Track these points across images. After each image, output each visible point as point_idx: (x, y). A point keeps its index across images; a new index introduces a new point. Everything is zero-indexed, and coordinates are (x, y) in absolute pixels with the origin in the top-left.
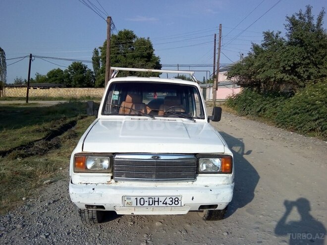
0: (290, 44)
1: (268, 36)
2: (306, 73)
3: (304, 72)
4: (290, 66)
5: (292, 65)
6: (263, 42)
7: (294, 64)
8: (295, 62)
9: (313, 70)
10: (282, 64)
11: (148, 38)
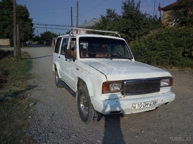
0: (124, 17)
1: (109, 11)
2: (133, 33)
3: (132, 32)
4: (126, 29)
5: (127, 29)
6: (107, 15)
7: (128, 28)
8: (129, 27)
9: (136, 32)
10: (122, 28)
11: (25, 6)
